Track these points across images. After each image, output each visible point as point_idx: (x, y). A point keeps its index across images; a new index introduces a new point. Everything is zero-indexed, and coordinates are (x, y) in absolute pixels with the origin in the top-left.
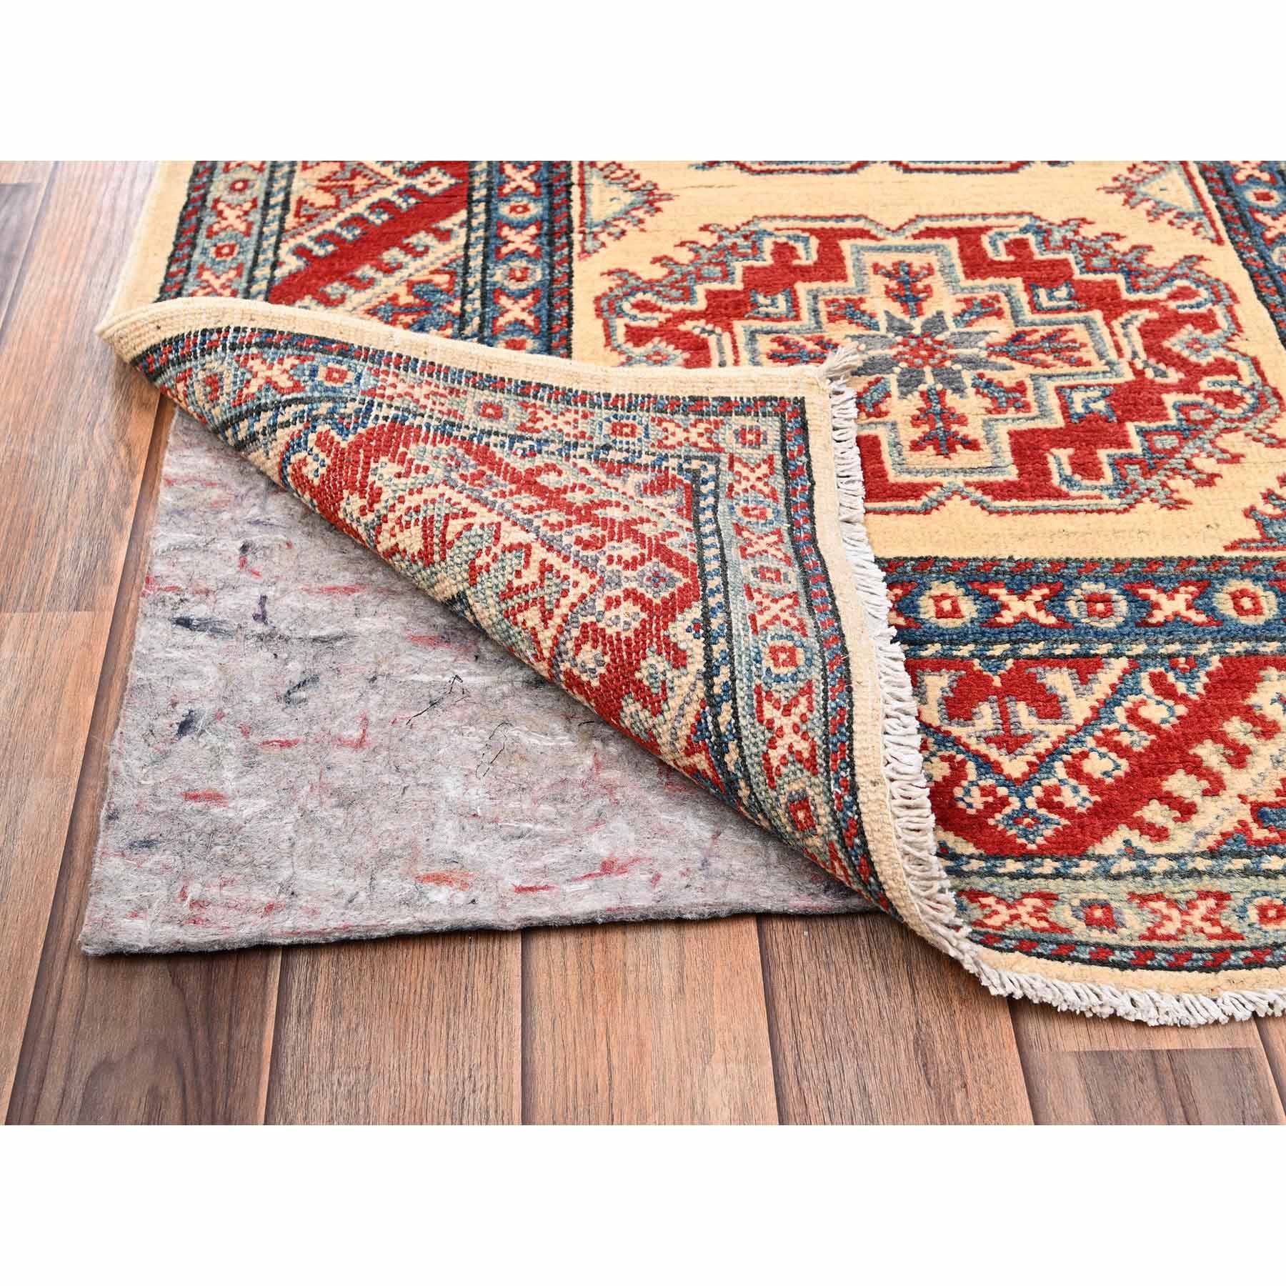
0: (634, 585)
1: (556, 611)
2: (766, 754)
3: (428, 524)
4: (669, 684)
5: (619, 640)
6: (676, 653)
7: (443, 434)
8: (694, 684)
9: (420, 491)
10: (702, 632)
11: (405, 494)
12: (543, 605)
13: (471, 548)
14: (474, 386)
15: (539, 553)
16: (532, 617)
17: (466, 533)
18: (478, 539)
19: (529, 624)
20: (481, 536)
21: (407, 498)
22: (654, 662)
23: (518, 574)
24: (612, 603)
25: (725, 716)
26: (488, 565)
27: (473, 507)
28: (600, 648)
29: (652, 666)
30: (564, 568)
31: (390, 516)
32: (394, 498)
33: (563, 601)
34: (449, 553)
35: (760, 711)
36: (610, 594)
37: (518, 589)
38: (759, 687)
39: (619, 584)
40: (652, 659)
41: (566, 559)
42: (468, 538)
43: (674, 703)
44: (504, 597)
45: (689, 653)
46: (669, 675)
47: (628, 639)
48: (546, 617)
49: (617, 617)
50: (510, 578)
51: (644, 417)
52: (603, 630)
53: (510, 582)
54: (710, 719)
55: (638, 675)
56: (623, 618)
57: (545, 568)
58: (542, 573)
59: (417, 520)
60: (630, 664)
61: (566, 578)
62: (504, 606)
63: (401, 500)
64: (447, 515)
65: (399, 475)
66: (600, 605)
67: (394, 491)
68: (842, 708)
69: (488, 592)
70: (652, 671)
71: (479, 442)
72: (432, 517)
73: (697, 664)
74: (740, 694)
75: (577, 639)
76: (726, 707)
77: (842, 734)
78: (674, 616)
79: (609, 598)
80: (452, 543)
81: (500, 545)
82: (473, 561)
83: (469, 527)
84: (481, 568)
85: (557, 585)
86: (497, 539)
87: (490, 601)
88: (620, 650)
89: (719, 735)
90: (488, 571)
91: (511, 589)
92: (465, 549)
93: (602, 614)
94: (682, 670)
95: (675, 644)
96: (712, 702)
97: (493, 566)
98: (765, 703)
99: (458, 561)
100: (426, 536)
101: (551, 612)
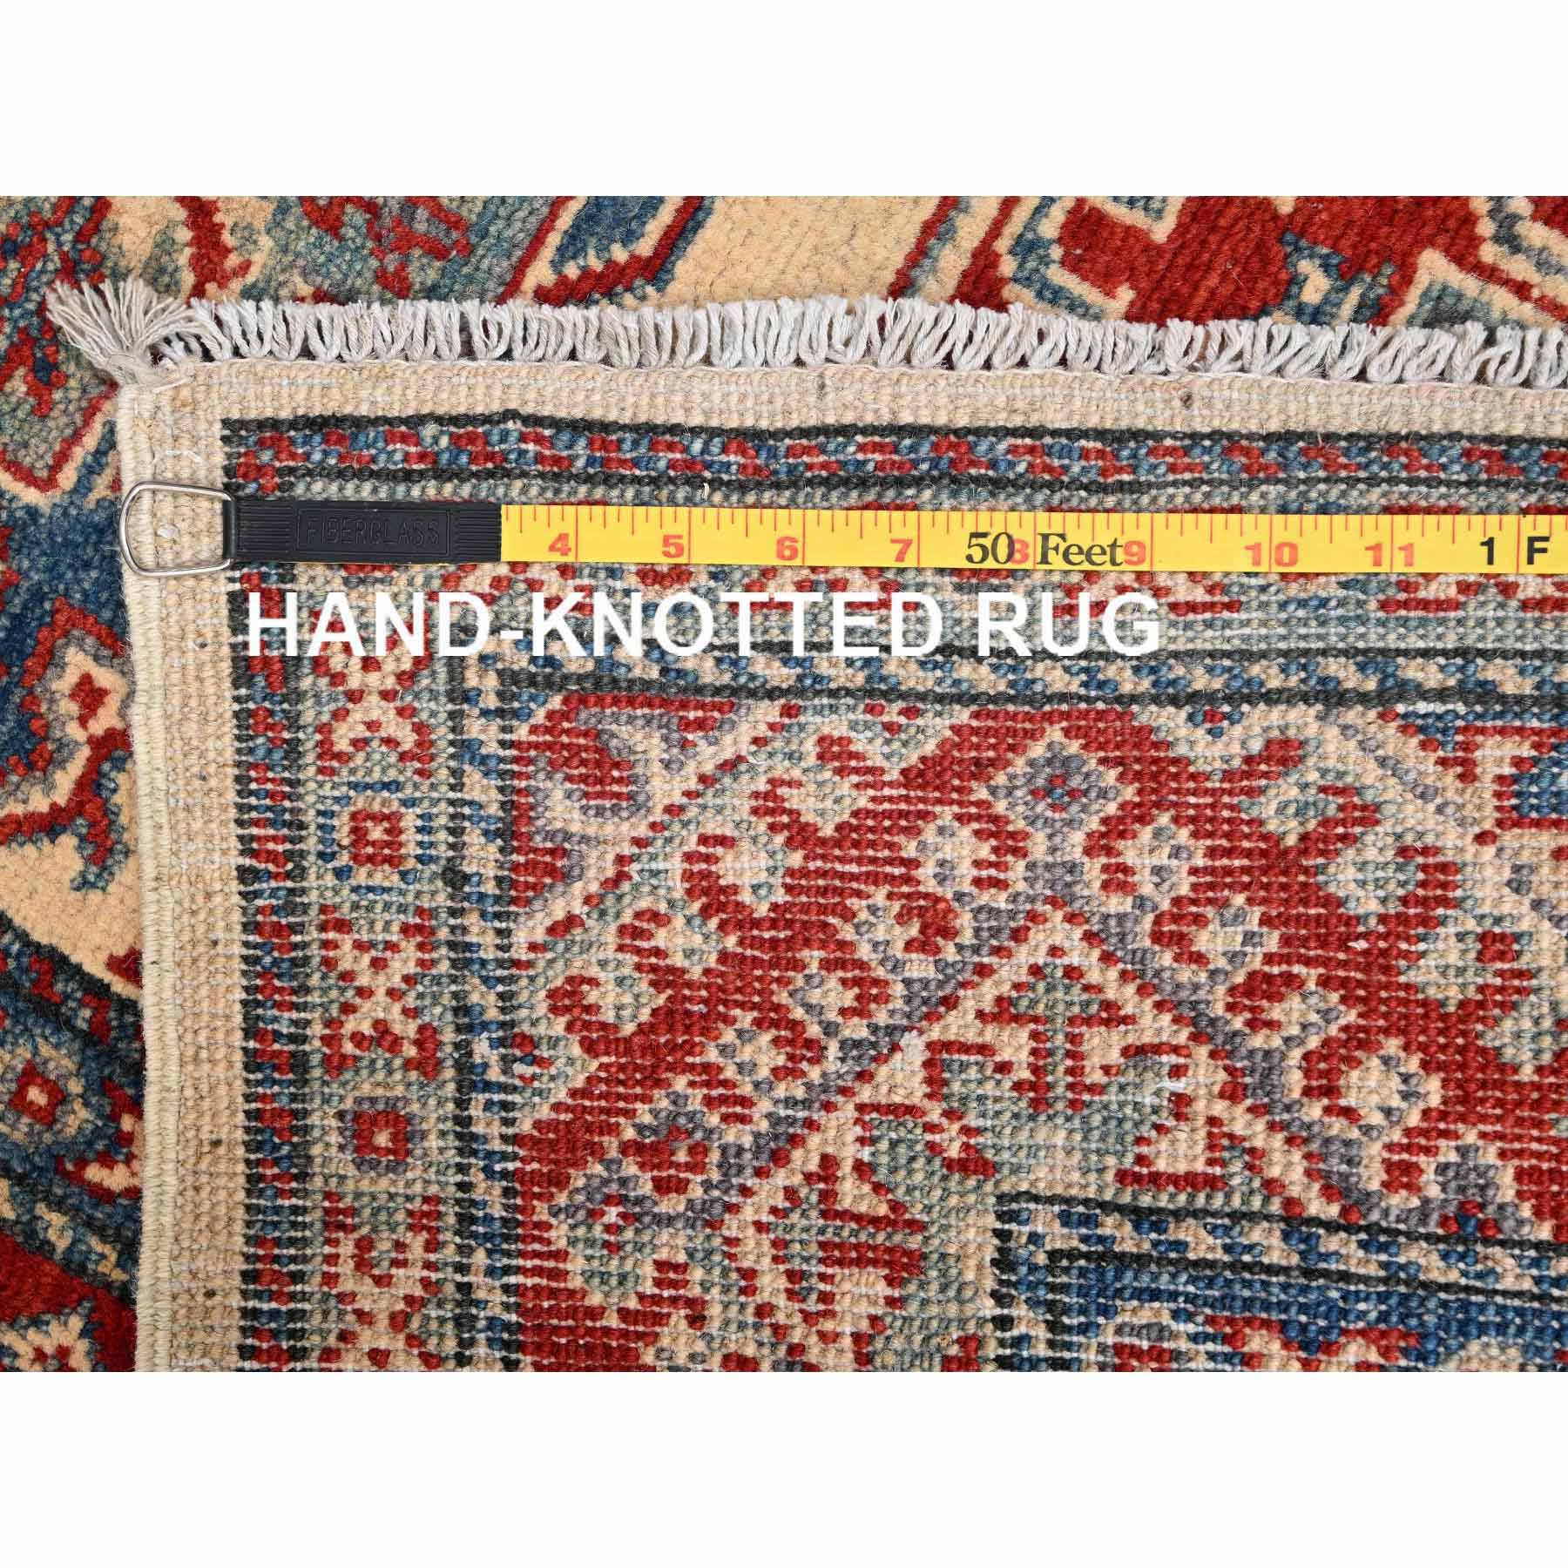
0: (1078, 838)
1: (1111, 994)
2: (1525, 605)
3: (838, 1255)
4: (1330, 780)
5: (1206, 870)
6: (1267, 760)
7: (506, 1238)
8: (1345, 728)
9: (749, 1274)
10: (1226, 708)
11: (752, 1302)
12: (1088, 1021)
13: (919, 1164)
14: (303, 1177)
15: (959, 1025)
16: (1104, 1047)
17: (882, 1176)
18: (902, 1150)
19: (1114, 1057)
20: (894, 1144)
21: (763, 1297)
22: (1274, 806)
23: (1004, 1068)
24: (1118, 879)
25: (1429, 675)
26: (966, 1131)
27: (806, 1159)
28: (1210, 911)
29: (1281, 810)
30: (1009, 973)
31: (796, 1337)
32: (757, 1327)
33: (1094, 977)
34: (916, 1213)
35: (1440, 605)
36: (1097, 884)
37: (1035, 1070)
38: (1383, 606)
39: (1072, 868)
40: (1266, 808)
41: (983, 971)
42: (894, 1170)
43: (1371, 774)
44: (1040, 1104)
45: (1275, 733)
46: (1313, 776)
47: (1212, 852)
48: (1112, 1016)
49: (1157, 870)
50: (1007, 1084)
51: (315, 792)
52: (1177, 901)
53: (1018, 1086)
54: (1422, 707)
55: (1291, 840)
56: (1162, 858)
57: (1003, 1012)
58: (1016, 1018)
59: (823, 1277)
60: (1264, 853)
61: (1036, 970)
62: (1060, 1106)
63: (763, 1311)
64: (824, 1214)
65: (697, 1320)
66: (1117, 904)
67: (742, 1326)
68: (1467, 453)
69: (1023, 1137)
70: (1291, 810)
71: (505, 1157)
72: (823, 1246)
73: (1302, 719)
74: (1392, 642)
75: (1177, 958)
76: (1412, 671)
77: (1524, 456)
78: (1175, 761)
79: (1105, 886)
80: (895, 1206)
81: (927, 1104)
82: (949, 1164)
83: (860, 1168)
84: (966, 1147)
85: (1050, 989)
86: (910, 1110)
87: (1040, 1138)
88: (1228, 871)
89: (1461, 692)
90: (979, 1131)
91: (1033, 1087)
92: (918, 1177)
93: (1141, 902)
94: (1310, 748)
95: (1248, 760)
96: (1387, 697)
97: (972, 1121)
98: (1422, 594)
99: (938, 1193)
100: (861, 1258)
101: (1107, 1005)
